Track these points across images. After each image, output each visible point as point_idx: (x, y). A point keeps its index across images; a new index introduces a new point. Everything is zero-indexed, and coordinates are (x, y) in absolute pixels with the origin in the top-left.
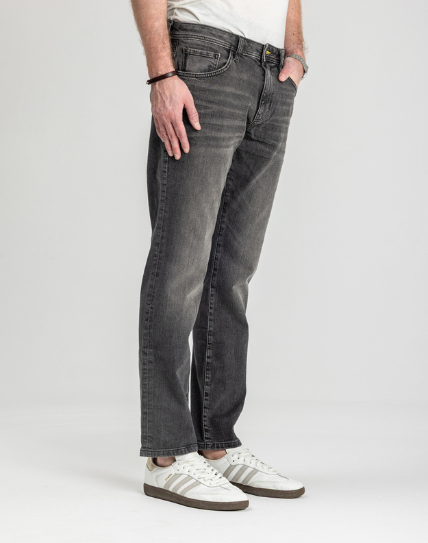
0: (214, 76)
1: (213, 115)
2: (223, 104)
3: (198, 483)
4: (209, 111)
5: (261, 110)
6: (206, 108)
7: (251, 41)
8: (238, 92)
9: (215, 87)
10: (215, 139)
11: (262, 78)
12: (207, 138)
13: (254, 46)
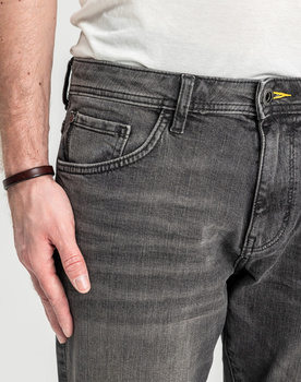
0: (115, 169)
1: (114, 256)
2: (142, 230)
4: (106, 246)
5: (257, 228)
6: (102, 239)
7: (220, 80)
8: (181, 201)
9: (119, 194)
10: (123, 305)
11: (253, 156)
12: (106, 305)
13: (230, 90)
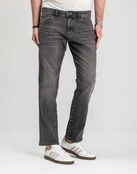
3: (58, 155)
5: (69, 33)
